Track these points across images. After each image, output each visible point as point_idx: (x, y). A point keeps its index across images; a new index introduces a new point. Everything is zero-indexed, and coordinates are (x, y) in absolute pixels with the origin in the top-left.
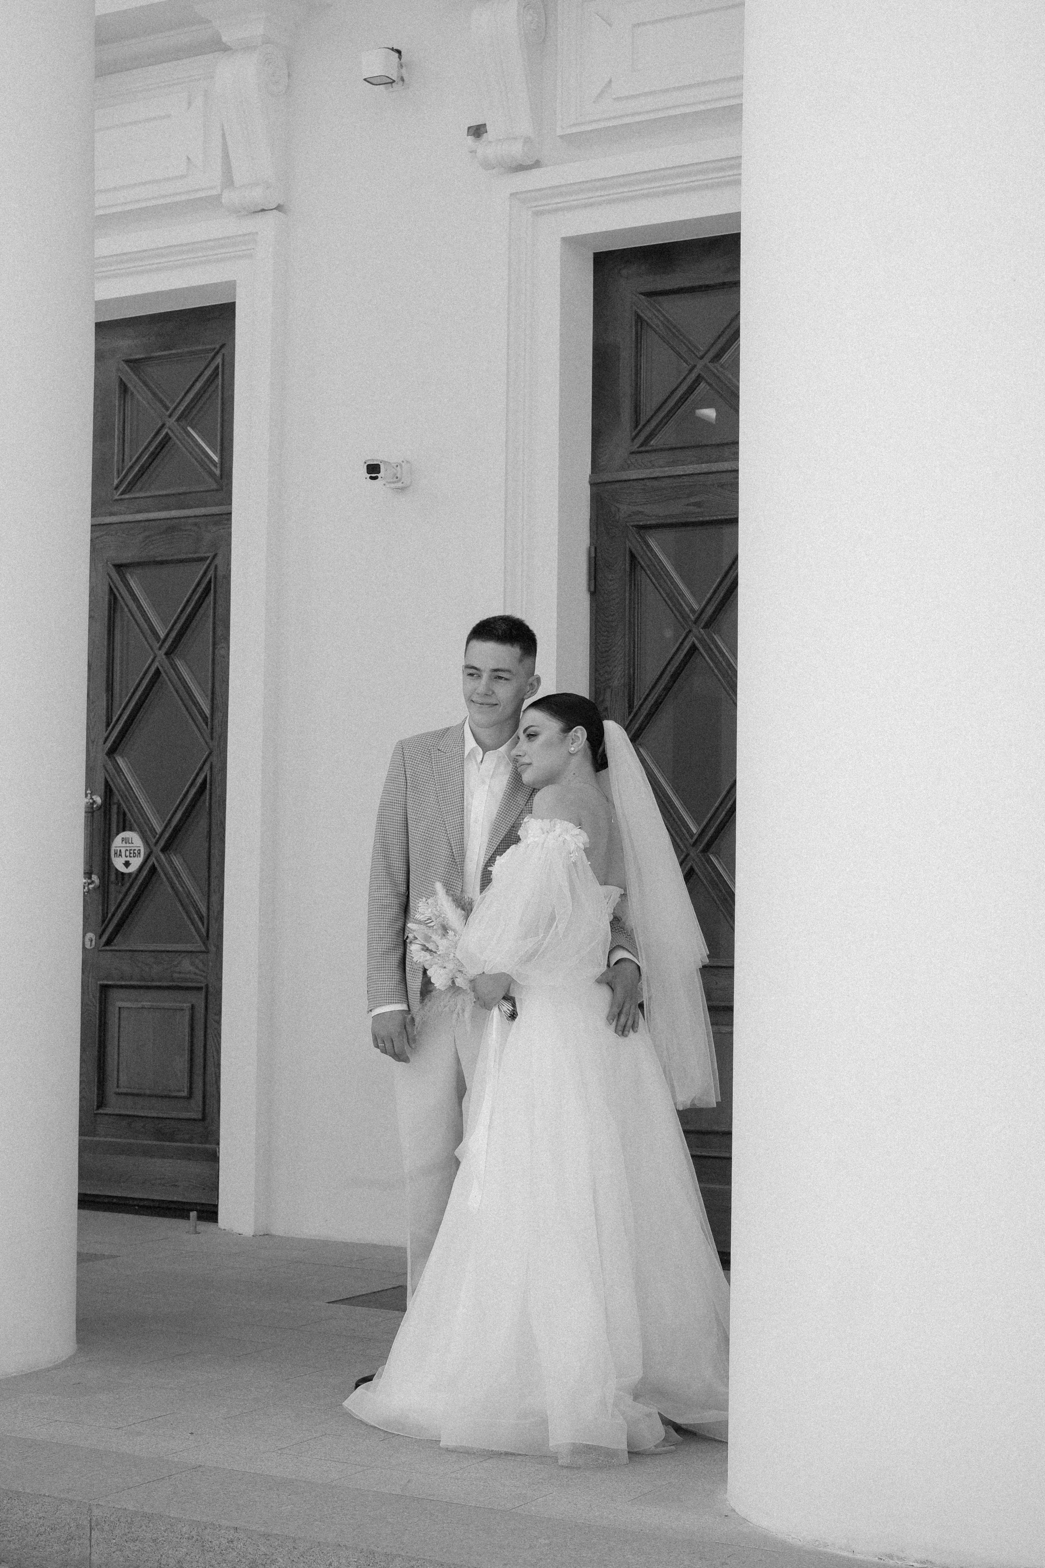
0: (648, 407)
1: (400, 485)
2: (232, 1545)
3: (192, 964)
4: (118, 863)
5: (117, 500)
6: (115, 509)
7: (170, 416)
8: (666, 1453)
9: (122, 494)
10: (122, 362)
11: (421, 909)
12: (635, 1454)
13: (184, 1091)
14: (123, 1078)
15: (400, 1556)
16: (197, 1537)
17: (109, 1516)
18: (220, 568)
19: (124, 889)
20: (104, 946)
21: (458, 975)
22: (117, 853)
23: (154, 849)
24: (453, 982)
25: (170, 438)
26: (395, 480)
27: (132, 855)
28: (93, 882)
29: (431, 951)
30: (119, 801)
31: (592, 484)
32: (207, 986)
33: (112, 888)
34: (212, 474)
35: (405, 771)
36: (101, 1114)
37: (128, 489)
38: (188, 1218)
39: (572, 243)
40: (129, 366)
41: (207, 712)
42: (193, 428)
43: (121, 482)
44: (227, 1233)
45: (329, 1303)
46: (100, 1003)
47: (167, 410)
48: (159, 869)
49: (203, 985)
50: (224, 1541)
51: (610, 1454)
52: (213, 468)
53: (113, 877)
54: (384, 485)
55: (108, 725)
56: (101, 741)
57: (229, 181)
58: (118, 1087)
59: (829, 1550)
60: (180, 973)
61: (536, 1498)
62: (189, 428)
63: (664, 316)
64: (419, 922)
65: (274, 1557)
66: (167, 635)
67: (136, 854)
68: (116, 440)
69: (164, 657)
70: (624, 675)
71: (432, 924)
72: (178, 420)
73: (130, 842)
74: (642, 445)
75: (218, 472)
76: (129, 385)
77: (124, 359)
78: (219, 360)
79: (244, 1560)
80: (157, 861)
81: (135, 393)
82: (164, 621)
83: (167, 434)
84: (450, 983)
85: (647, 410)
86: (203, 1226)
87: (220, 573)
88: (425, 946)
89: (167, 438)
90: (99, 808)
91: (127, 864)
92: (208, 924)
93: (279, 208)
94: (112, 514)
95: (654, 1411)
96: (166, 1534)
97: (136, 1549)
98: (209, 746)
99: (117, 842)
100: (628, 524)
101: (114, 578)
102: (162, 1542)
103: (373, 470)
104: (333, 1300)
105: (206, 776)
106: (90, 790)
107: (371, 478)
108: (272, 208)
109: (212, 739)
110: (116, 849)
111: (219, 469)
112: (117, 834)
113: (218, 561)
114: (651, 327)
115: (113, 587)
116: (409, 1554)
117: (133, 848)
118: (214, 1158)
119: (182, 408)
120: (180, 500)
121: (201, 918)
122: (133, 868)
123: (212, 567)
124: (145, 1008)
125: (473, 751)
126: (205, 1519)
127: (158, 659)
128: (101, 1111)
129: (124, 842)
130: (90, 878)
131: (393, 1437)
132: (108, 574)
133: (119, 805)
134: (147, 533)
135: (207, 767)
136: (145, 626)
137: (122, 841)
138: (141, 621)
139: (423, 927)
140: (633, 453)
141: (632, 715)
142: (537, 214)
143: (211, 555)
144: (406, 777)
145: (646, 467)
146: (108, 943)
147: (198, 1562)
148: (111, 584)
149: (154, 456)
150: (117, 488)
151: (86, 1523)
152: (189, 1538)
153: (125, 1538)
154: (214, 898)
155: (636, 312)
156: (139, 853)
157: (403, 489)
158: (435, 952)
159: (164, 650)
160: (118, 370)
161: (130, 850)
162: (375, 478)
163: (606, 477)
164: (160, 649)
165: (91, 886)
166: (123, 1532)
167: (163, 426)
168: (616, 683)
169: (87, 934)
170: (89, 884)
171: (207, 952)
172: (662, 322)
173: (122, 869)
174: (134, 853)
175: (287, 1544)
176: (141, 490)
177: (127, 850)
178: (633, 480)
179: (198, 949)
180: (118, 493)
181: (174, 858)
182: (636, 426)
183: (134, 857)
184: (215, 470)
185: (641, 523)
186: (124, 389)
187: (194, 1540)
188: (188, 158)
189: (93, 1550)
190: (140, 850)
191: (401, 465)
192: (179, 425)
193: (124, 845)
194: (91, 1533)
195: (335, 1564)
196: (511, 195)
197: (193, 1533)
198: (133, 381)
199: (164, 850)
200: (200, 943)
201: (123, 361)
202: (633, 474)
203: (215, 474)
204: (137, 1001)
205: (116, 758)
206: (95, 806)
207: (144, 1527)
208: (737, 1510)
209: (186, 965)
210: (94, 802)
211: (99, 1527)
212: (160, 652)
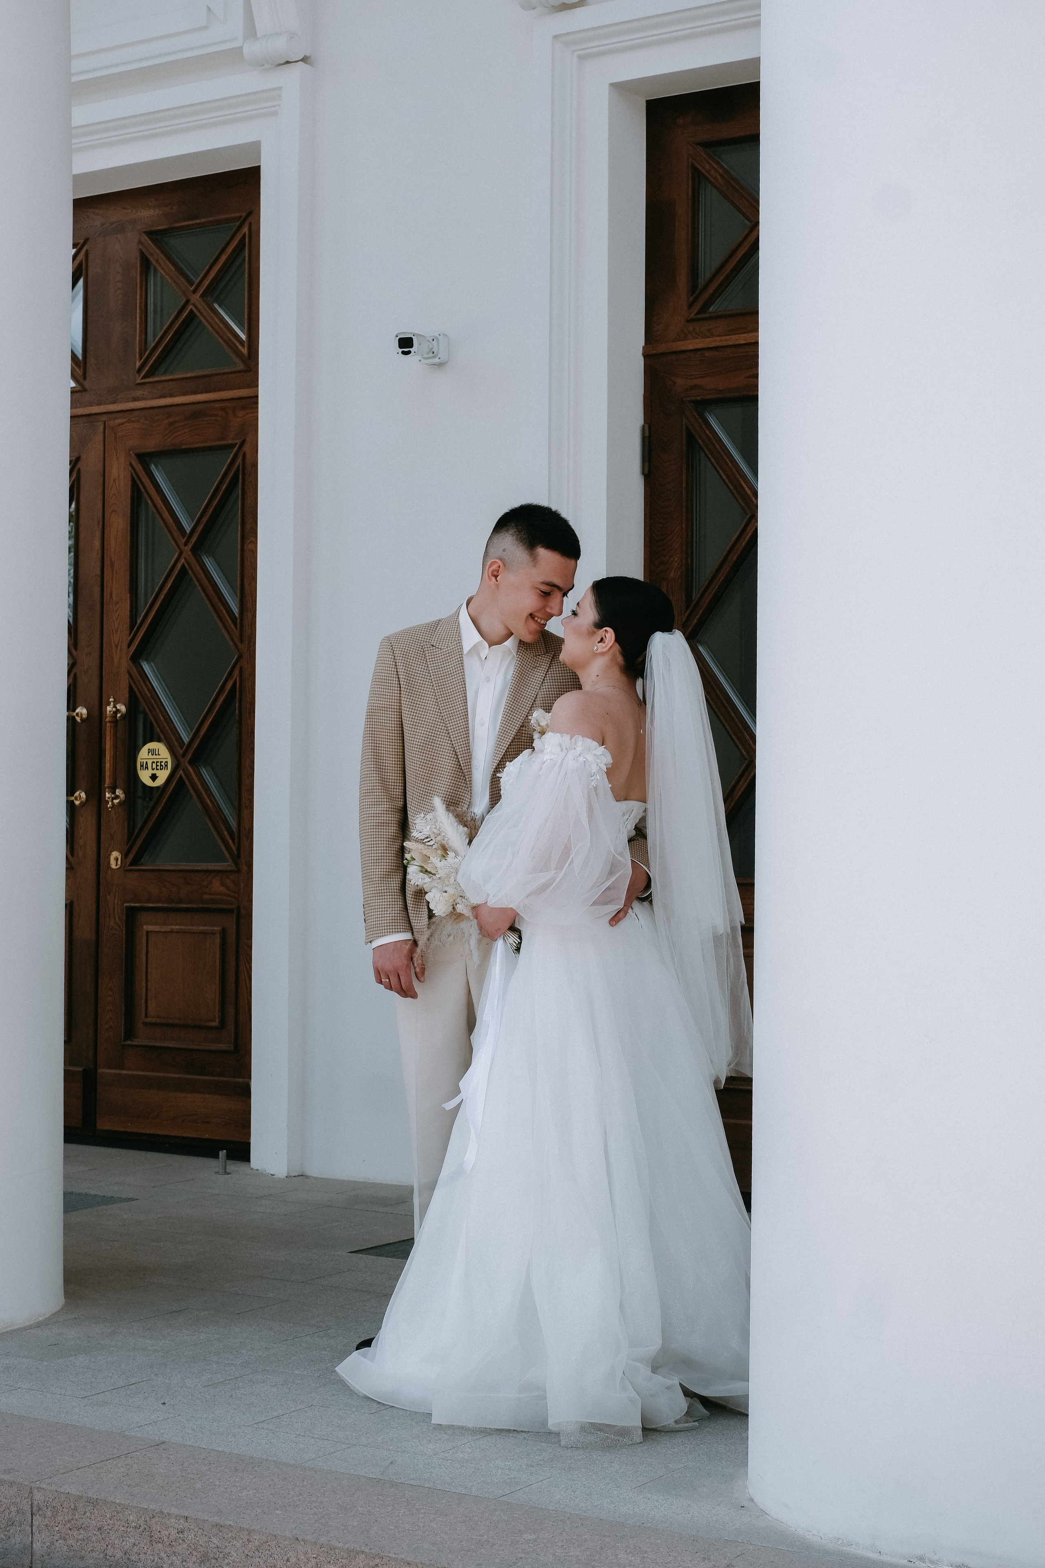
0: (706, 270)
1: (436, 360)
2: (182, 1536)
3: (223, 884)
4: (145, 777)
5: (138, 384)
6: (139, 393)
7: (194, 291)
8: (687, 1430)
9: (144, 377)
10: (144, 235)
11: (420, 826)
12: (650, 1431)
13: (215, 1021)
14: (152, 1005)
15: (363, 1552)
16: (145, 1526)
17: (51, 1500)
18: (248, 456)
19: (152, 803)
20: (131, 865)
21: (459, 900)
22: (143, 766)
23: (182, 760)
24: (454, 908)
25: (195, 315)
26: (431, 355)
27: (159, 768)
28: (117, 797)
29: (430, 873)
30: (144, 710)
31: (646, 356)
32: (238, 908)
33: (140, 802)
34: (238, 354)
35: (397, 672)
36: (129, 1045)
37: (151, 373)
38: (216, 1156)
39: (621, 88)
40: (152, 240)
41: (236, 610)
42: (220, 306)
43: (143, 365)
44: (258, 1173)
45: (350, 1252)
46: (127, 927)
47: (191, 285)
48: (187, 782)
49: (234, 907)
50: (173, 1532)
51: (623, 1432)
52: (240, 347)
53: (140, 793)
54: (420, 361)
55: (132, 628)
56: (125, 646)
57: (251, 31)
58: (146, 1016)
59: (852, 1550)
60: (210, 894)
61: (531, 1483)
62: (216, 306)
63: (722, 167)
64: (417, 841)
65: (227, 1550)
66: (193, 530)
67: (165, 766)
68: (138, 319)
69: (190, 553)
70: (681, 566)
71: (431, 843)
72: (202, 296)
73: (157, 753)
74: (698, 313)
75: (245, 351)
76: (151, 259)
77: (144, 230)
78: (245, 229)
79: (195, 1553)
80: (186, 775)
81: (158, 268)
82: (191, 515)
83: (191, 310)
84: (451, 909)
85: (704, 274)
86: (233, 1166)
87: (248, 462)
88: (422, 867)
89: (192, 316)
90: (123, 717)
91: (154, 777)
92: (239, 841)
93: (305, 60)
94: (135, 399)
95: (676, 1382)
96: (112, 1522)
97: (80, 1537)
98: (238, 649)
99: (143, 754)
100: (684, 399)
101: (137, 468)
102: (108, 1531)
103: (406, 343)
104: (356, 1249)
105: (235, 681)
106: (114, 698)
107: (404, 353)
108: (297, 60)
109: (241, 641)
110: (142, 761)
111: (246, 348)
112: (144, 745)
113: (247, 448)
114: (710, 182)
115: (136, 478)
116: (373, 1551)
117: (159, 760)
118: (245, 1092)
119: (206, 283)
120: (204, 383)
121: (231, 833)
122: (160, 782)
123: (241, 454)
124: (174, 932)
125: (475, 649)
126: (152, 1507)
127: (184, 555)
128: (129, 1042)
129: (150, 754)
130: (114, 793)
131: (386, 1409)
132: (131, 464)
133: (146, 714)
134: (171, 420)
135: (236, 673)
136: (170, 520)
137: (149, 752)
138: (166, 514)
139: (421, 846)
140: (688, 321)
141: (690, 609)
142: (582, 58)
143: (238, 441)
144: (399, 678)
145: (705, 337)
146: (135, 862)
147: (145, 1553)
148: (134, 475)
149: (179, 334)
150: (139, 371)
151: (27, 1508)
152: (136, 1527)
153: (68, 1525)
154: (245, 812)
155: (693, 165)
156: (167, 766)
157: (440, 365)
158: (435, 875)
159: (190, 545)
160: (140, 242)
161: (157, 762)
162: (409, 353)
163: (662, 348)
164: (186, 544)
165: (116, 801)
166: (66, 1519)
167: (187, 302)
168: (672, 575)
169: (113, 853)
170: (113, 799)
171: (238, 871)
172: (721, 176)
173: (148, 782)
174: (161, 765)
175: (242, 1536)
176: (165, 373)
177: (154, 762)
178: (691, 351)
179: (229, 868)
180: (140, 378)
181: (204, 772)
182: (693, 292)
183: (161, 769)
184: (243, 350)
185: (699, 398)
186: (146, 264)
187: (141, 1529)
188: (209, 9)
189: (35, 1538)
190: (167, 762)
191: (438, 339)
192: (204, 301)
193: (150, 756)
194: (32, 1519)
195: (293, 1560)
196: (555, 37)
197: (141, 1522)
198: (156, 255)
199: (192, 762)
200: (230, 862)
201: (144, 232)
202: (691, 345)
203: (243, 354)
204: (165, 924)
205: (142, 664)
206: (119, 715)
207: (88, 1514)
208: (755, 1501)
209: (217, 886)
210: (118, 711)
211: (41, 1512)
212: (186, 548)
